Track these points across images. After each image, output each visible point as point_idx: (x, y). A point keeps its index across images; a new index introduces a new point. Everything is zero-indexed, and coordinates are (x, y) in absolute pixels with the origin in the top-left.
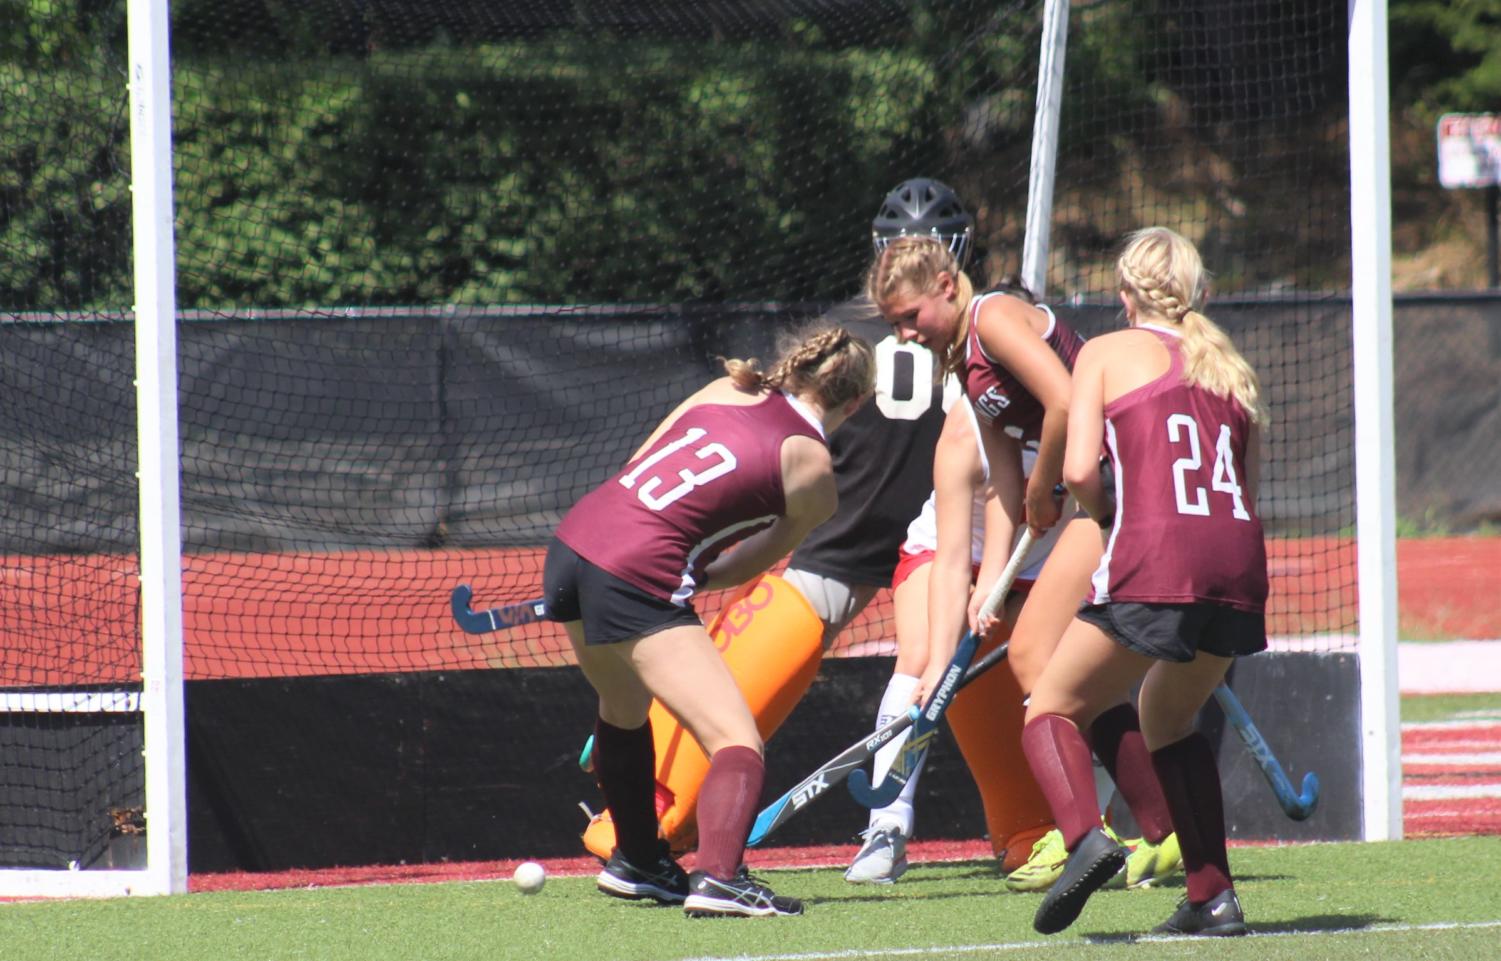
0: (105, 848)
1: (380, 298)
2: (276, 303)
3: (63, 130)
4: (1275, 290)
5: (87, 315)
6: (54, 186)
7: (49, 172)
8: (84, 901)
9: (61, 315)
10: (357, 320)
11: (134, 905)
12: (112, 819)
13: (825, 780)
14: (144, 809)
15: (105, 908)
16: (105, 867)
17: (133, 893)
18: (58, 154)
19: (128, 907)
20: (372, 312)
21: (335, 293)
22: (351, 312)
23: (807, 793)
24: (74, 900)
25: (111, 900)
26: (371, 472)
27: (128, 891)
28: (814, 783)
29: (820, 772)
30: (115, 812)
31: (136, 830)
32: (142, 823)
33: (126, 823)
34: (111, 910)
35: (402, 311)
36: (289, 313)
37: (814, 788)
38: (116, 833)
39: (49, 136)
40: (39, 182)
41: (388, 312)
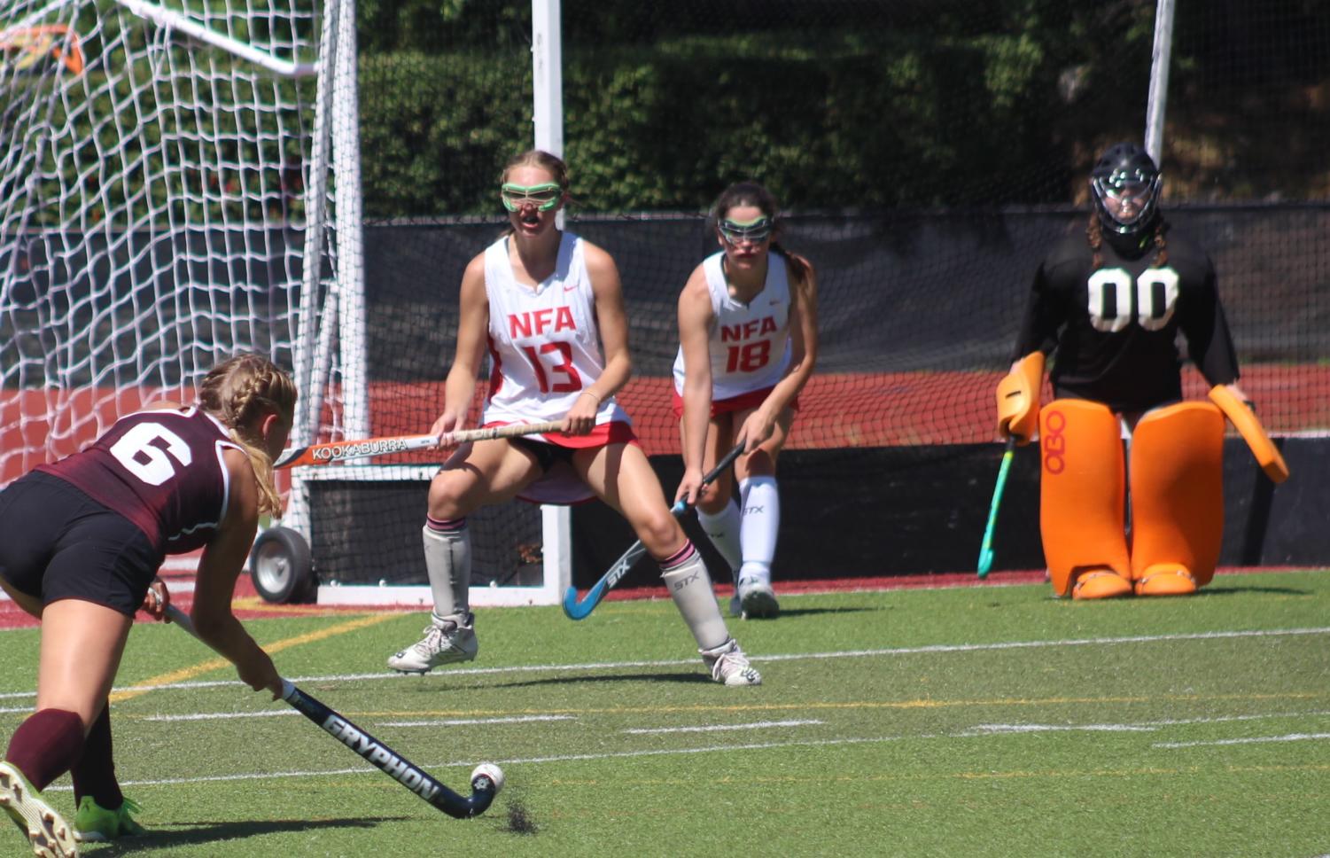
0: (515, 573)
1: (662, 206)
2: (594, 210)
3: (451, 95)
4: (1274, 197)
5: (467, 219)
6: (445, 134)
7: (443, 124)
8: (502, 608)
9: (450, 220)
10: (648, 222)
11: (536, 611)
12: (520, 553)
13: (628, 564)
14: (542, 545)
15: (518, 613)
16: (514, 584)
17: (535, 603)
18: (447, 111)
19: (533, 613)
20: (658, 216)
21: (633, 203)
22: (644, 216)
23: (616, 575)
24: (495, 608)
25: (520, 607)
26: (656, 325)
27: (531, 602)
28: (620, 567)
29: (624, 558)
30: (521, 548)
31: (536, 560)
32: (541, 555)
33: (530, 554)
34: (522, 614)
35: (679, 216)
36: (601, 217)
37: (621, 570)
38: (522, 563)
39: (441, 99)
40: (434, 131)
41: (668, 216)
